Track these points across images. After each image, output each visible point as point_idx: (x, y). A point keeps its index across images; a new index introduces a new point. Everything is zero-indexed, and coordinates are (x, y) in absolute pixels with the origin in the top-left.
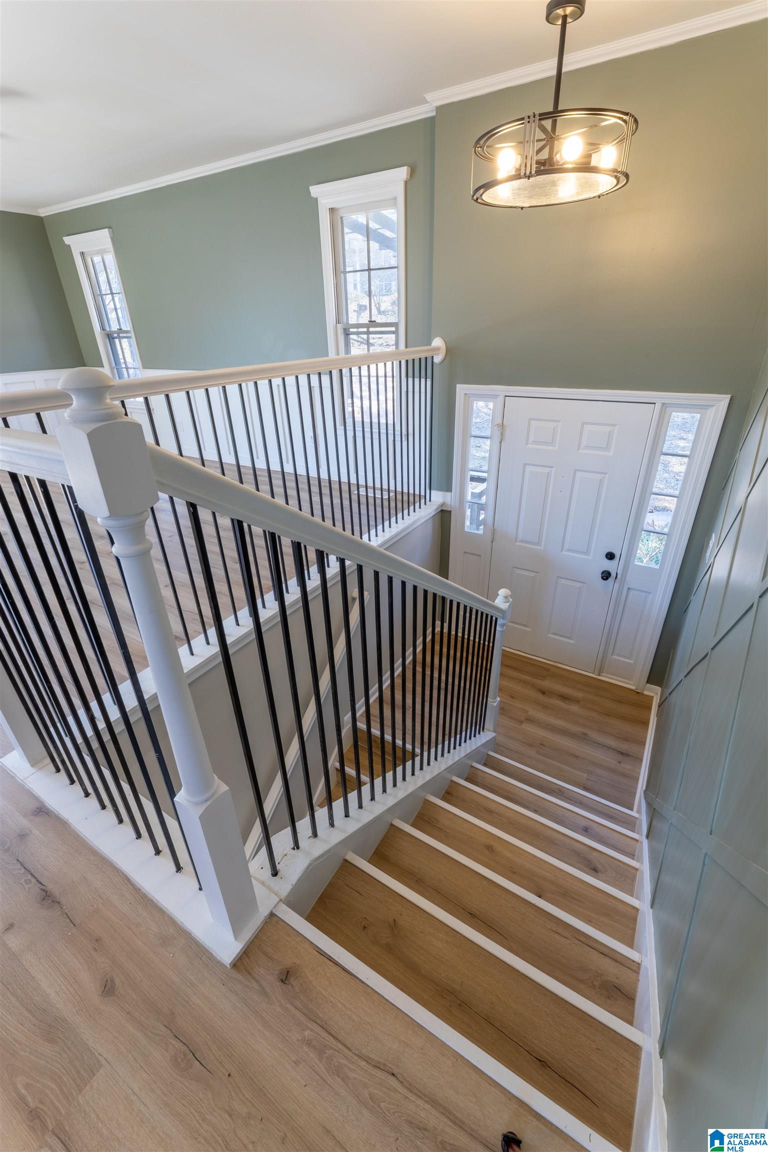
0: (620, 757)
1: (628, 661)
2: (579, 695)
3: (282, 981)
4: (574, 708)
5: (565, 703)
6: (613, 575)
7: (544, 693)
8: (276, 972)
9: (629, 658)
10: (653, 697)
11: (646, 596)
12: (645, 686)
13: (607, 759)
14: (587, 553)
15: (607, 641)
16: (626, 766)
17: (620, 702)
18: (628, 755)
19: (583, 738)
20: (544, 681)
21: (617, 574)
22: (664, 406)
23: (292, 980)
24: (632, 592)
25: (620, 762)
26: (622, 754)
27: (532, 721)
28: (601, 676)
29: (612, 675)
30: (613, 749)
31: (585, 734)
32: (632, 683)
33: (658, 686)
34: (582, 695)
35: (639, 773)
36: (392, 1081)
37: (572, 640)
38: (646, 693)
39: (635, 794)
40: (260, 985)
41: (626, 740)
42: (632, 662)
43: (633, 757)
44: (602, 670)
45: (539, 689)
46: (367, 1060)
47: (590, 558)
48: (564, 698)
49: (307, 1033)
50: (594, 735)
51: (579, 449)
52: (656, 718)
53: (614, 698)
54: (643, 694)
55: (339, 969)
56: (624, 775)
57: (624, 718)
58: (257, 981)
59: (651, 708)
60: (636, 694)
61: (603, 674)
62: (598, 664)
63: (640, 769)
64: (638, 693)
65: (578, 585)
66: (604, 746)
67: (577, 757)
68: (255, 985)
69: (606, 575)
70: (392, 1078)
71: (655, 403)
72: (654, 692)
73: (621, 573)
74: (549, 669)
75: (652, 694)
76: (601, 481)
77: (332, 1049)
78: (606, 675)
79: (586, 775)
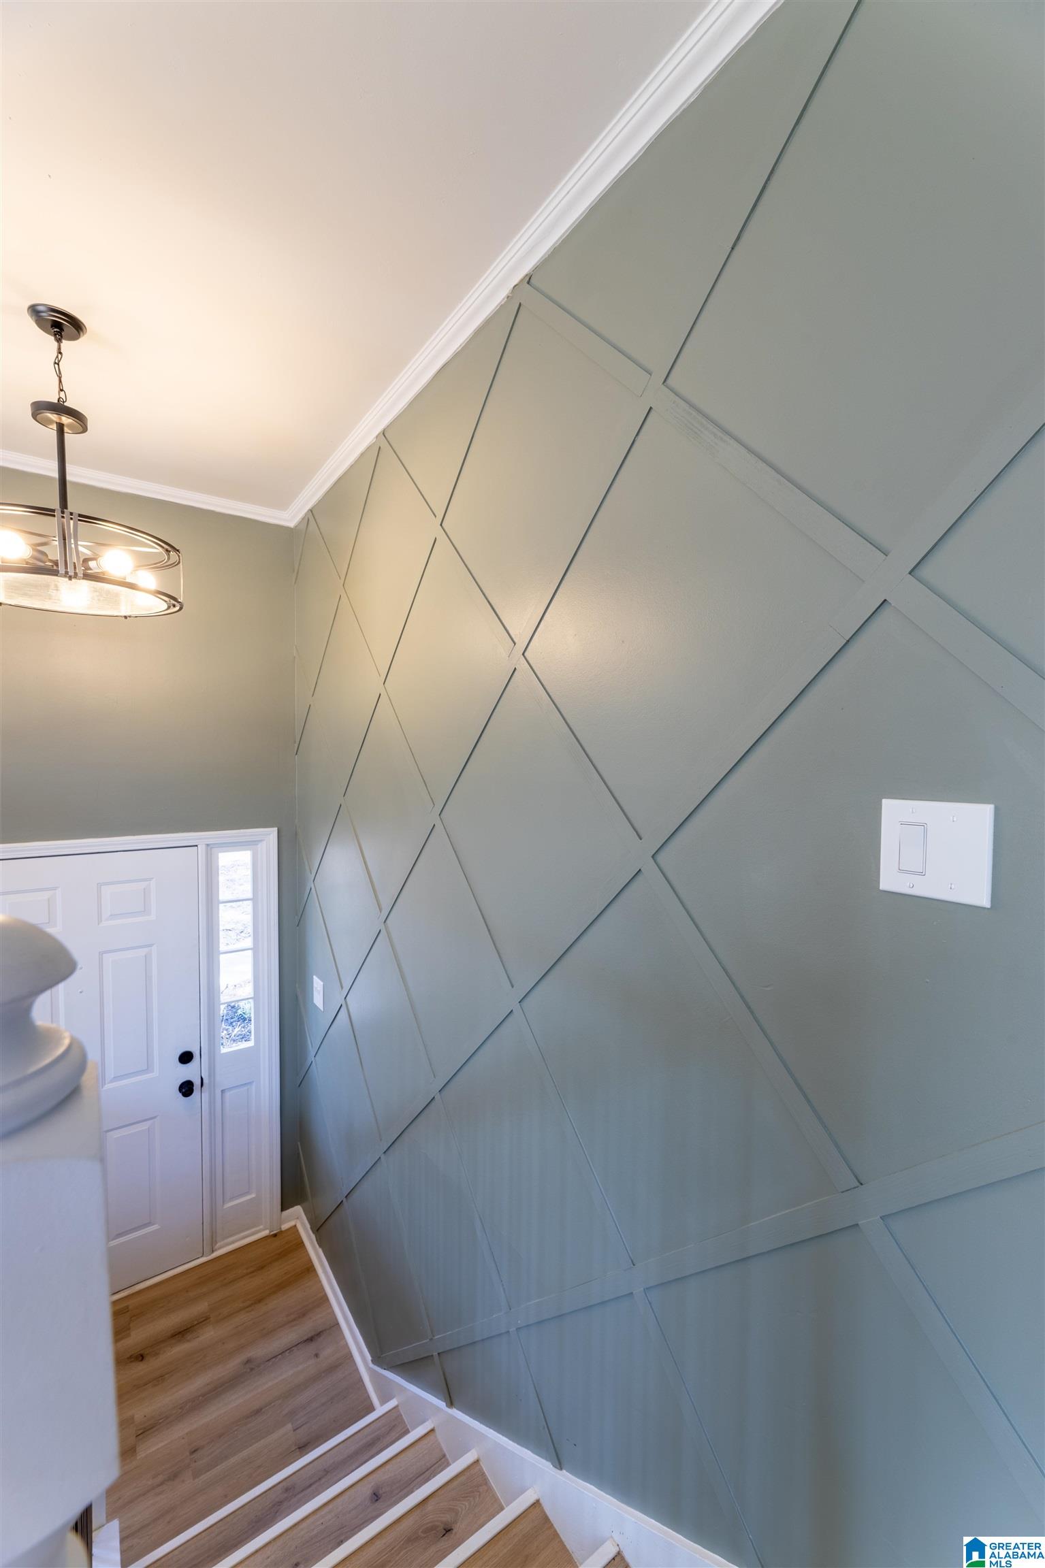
0: (312, 1347)
1: (248, 1197)
2: (201, 1307)
4: (208, 1335)
5: (188, 1341)
6: (197, 1082)
7: (141, 1357)
9: (248, 1193)
10: (295, 1226)
11: (248, 1089)
12: (281, 1215)
13: (300, 1368)
14: (148, 1069)
15: (211, 1190)
16: (328, 1353)
17: (262, 1268)
18: (319, 1334)
19: (252, 1368)
20: (129, 1335)
21: (202, 1079)
22: (209, 848)
24: (228, 1094)
25: (317, 1355)
26: (311, 1339)
27: (152, 1427)
28: (216, 1250)
29: (231, 1236)
30: (296, 1345)
31: (249, 1361)
32: (261, 1227)
33: (297, 1205)
34: (206, 1304)
35: (346, 1346)
37: (153, 1224)
38: (285, 1227)
39: (361, 1380)
41: (304, 1315)
42: (253, 1196)
43: (325, 1330)
44: (214, 1239)
45: (131, 1357)
47: (155, 1074)
48: (181, 1334)
50: (260, 1351)
51: (100, 921)
52: (320, 1251)
53: (252, 1269)
54: (281, 1231)
56: (332, 1369)
57: (281, 1286)
59: (303, 1242)
60: (274, 1239)
61: (218, 1245)
62: (207, 1234)
63: (344, 1338)
64: (275, 1235)
65: (144, 1126)
66: (283, 1352)
67: (258, 1412)
69: (187, 1089)
71: (197, 846)
72: (297, 1219)
73: (207, 1074)
74: (127, 1307)
75: (292, 1224)
76: (147, 958)
78: (222, 1243)
79: (289, 1426)
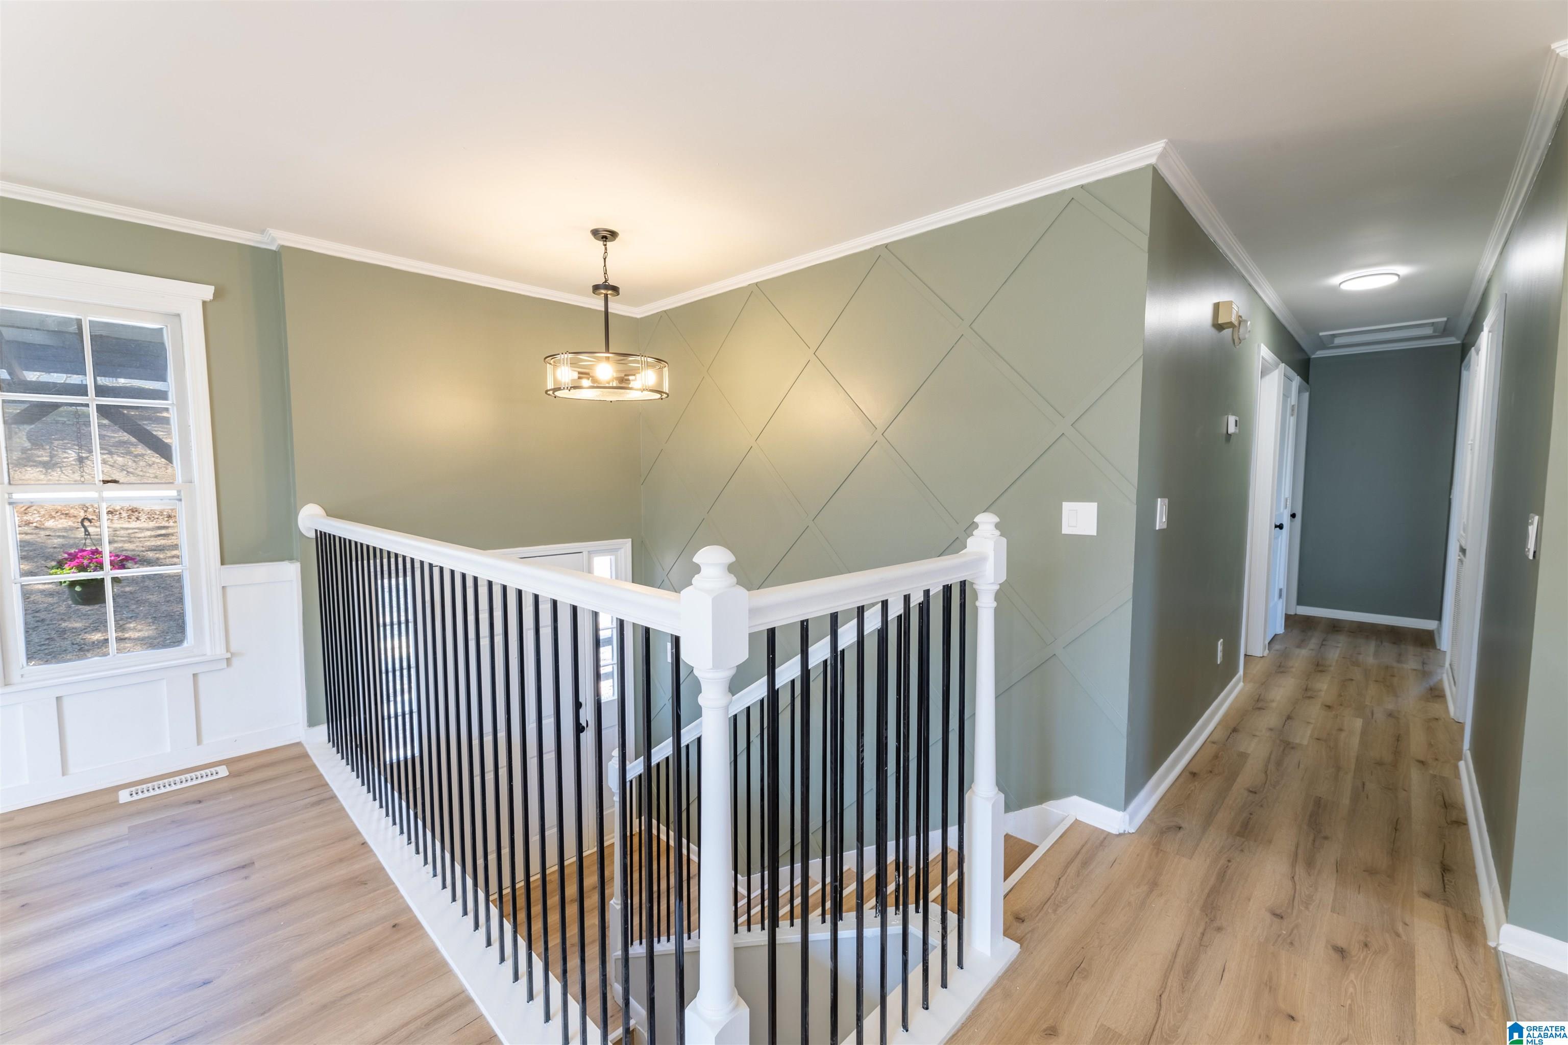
3: (1023, 921)
8: (1018, 924)
22: (589, 554)
23: (1022, 916)
36: (1062, 879)
40: (1028, 933)
46: (1056, 888)
49: (1050, 911)
55: (1010, 894)
58: (1026, 934)
68: (1029, 936)
70: (1061, 879)
71: (582, 552)
77: (1055, 901)
